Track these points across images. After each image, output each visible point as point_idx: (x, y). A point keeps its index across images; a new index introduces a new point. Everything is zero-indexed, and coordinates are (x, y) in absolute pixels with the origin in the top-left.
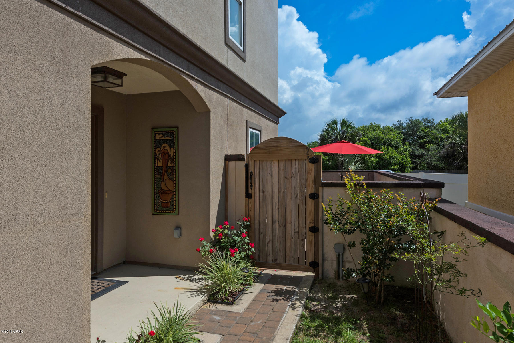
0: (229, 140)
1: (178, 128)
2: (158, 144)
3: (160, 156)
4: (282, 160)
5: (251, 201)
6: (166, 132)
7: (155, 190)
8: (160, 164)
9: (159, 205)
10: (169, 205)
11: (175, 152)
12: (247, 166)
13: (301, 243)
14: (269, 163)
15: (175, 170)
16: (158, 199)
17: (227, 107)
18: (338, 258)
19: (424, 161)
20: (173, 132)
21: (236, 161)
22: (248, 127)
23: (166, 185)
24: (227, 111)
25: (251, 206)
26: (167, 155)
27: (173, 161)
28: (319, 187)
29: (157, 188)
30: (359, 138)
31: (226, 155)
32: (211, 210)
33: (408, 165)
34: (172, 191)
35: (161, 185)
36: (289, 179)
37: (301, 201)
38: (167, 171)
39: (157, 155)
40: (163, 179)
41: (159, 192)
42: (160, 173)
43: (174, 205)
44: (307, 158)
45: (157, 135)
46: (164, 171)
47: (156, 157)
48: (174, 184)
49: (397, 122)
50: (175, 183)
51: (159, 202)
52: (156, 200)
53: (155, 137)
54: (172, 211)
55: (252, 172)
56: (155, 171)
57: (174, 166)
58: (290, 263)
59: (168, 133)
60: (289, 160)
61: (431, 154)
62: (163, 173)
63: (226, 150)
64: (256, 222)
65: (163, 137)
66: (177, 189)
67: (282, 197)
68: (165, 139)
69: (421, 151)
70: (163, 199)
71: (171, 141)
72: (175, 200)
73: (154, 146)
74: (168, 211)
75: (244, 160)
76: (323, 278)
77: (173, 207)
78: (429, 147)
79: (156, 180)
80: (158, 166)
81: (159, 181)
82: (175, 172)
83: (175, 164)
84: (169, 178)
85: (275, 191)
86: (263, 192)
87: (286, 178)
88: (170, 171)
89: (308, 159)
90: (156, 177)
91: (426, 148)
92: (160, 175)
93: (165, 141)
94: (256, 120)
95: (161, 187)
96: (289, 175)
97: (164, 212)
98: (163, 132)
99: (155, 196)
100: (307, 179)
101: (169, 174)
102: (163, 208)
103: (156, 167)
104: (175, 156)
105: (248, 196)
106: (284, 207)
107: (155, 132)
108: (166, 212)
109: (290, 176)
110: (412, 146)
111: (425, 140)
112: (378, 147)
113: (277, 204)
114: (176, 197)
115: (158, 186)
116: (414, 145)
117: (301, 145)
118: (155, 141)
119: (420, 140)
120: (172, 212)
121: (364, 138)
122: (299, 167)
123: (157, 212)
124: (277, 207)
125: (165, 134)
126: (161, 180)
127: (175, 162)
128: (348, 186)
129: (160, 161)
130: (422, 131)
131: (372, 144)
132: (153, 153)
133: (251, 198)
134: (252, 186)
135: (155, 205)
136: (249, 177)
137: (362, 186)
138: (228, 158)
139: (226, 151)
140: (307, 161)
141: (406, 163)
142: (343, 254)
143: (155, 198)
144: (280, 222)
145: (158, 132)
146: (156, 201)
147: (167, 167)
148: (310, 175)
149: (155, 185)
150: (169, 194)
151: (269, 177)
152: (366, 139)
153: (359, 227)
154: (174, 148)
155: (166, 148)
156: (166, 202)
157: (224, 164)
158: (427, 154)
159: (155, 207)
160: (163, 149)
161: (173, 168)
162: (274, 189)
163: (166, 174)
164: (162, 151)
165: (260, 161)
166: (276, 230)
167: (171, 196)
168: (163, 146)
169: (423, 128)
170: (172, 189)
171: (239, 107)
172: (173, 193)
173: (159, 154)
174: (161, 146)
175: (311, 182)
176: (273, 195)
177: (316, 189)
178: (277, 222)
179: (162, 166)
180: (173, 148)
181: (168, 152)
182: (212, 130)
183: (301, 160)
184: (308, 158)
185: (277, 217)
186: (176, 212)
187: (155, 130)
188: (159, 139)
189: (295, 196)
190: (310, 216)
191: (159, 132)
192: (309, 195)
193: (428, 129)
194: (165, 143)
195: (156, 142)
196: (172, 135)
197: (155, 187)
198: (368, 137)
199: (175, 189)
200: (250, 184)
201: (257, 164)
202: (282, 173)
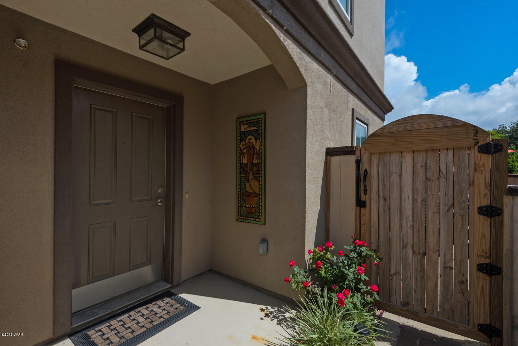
0: (331, 130)
1: (265, 114)
2: (242, 136)
3: (245, 151)
4: (421, 151)
5: (364, 211)
6: (251, 121)
7: (239, 191)
8: (245, 161)
9: (243, 210)
10: (254, 211)
11: (261, 145)
12: (358, 163)
13: (459, 288)
14: (395, 158)
15: (261, 168)
16: (243, 203)
17: (329, 86)
20: (259, 120)
21: (342, 156)
22: (355, 118)
23: (250, 186)
24: (330, 92)
25: (364, 219)
26: (252, 149)
27: (259, 157)
28: (504, 196)
29: (242, 189)
31: (327, 149)
32: (306, 222)
33: (515, 169)
34: (257, 193)
35: (245, 187)
36: (433, 181)
37: (460, 218)
38: (252, 169)
39: (241, 150)
40: (247, 180)
41: (243, 195)
42: (245, 171)
43: (259, 211)
44: (473, 146)
45: (242, 126)
46: (249, 168)
47: (241, 152)
48: (260, 185)
49: (499, 127)
50: (261, 183)
51: (244, 206)
52: (240, 203)
53: (240, 128)
54: (257, 218)
55: (366, 171)
56: (239, 169)
57: (260, 163)
58: (435, 315)
59: (253, 122)
60: (434, 150)
62: (248, 171)
63: (327, 142)
64: (373, 241)
65: (248, 128)
66: (263, 191)
67: (419, 209)
68: (250, 129)
70: (248, 204)
71: (256, 131)
72: (261, 206)
73: (239, 140)
74: (253, 218)
75: (354, 154)
77: (258, 214)
79: (240, 181)
80: (242, 164)
81: (244, 182)
82: (261, 170)
83: (261, 160)
84: (254, 177)
85: (407, 198)
86: (385, 199)
87: (427, 179)
88: (255, 169)
89: (477, 147)
90: (240, 176)
92: (245, 175)
93: (250, 133)
94: (363, 111)
95: (245, 189)
96: (433, 174)
97: (248, 220)
98: (248, 122)
99: (239, 199)
100: (474, 181)
101: (254, 172)
102: (248, 215)
103: (241, 164)
104: (261, 150)
105: (360, 204)
106: (422, 224)
107: (240, 122)
108: (251, 220)
109: (436, 176)
113: (411, 218)
114: (262, 202)
115: (243, 187)
117: (461, 124)
118: (239, 134)
120: (257, 220)
122: (456, 161)
123: (241, 218)
124: (410, 223)
125: (250, 123)
126: (245, 180)
127: (261, 157)
129: (245, 158)
132: (238, 147)
133: (364, 206)
134: (367, 190)
135: (239, 209)
136: (361, 178)
138: (330, 152)
139: (328, 144)
140: (474, 153)
141: (513, 166)
143: (239, 201)
144: (415, 246)
145: (242, 122)
146: (240, 205)
147: (252, 164)
148: (482, 174)
149: (239, 186)
150: (254, 197)
151: (395, 177)
154: (261, 140)
155: (251, 141)
156: (251, 208)
157: (325, 160)
159: (239, 212)
160: (248, 142)
161: (259, 165)
162: (405, 196)
163: (251, 173)
164: (247, 145)
165: (379, 153)
167: (256, 199)
168: (248, 138)
170: (257, 191)
171: (344, 91)
172: (259, 197)
173: (244, 149)
174: (246, 139)
175: (483, 186)
176: (403, 205)
177: (496, 199)
178: (409, 247)
179: (247, 163)
180: (259, 140)
181: (253, 145)
182: (309, 112)
183: (461, 148)
184: (475, 145)
185: (409, 239)
186: (262, 220)
187: (241, 120)
188: (243, 130)
189: (447, 208)
191: (244, 123)
192: (479, 208)
194: (250, 135)
195: (241, 135)
196: (259, 124)
197: (239, 189)
199: (261, 191)
200: (362, 188)
201: (375, 158)
202: (420, 172)
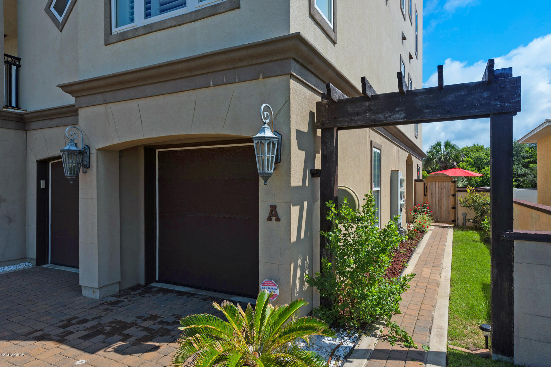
4: (440, 182)
12: (424, 184)
13: (448, 213)
14: (434, 183)
18: (464, 218)
19: (527, 180)
22: (418, 167)
25: (426, 199)
30: (463, 159)
31: (415, 180)
37: (448, 197)
55: (426, 186)
60: (443, 181)
61: (535, 173)
67: (440, 196)
69: (524, 170)
75: (423, 181)
76: (457, 226)
78: (532, 166)
86: (432, 194)
87: (441, 188)
91: (530, 168)
100: (451, 189)
105: (425, 195)
106: (440, 199)
109: (443, 188)
110: (516, 165)
111: (529, 160)
112: (482, 167)
113: (438, 198)
116: (517, 165)
119: (524, 160)
121: (468, 159)
122: (447, 184)
124: (438, 200)
128: (468, 191)
130: (525, 151)
131: (476, 163)
133: (426, 196)
136: (425, 188)
137: (474, 191)
140: (451, 182)
142: (466, 216)
144: (439, 205)
148: (452, 187)
151: (434, 188)
152: (470, 159)
153: (473, 205)
158: (529, 173)
162: (436, 193)
166: (437, 209)
169: (528, 149)
171: (416, 159)
176: (436, 195)
177: (455, 193)
183: (448, 182)
185: (437, 203)
189: (446, 195)
190: (452, 203)
192: (452, 195)
193: (532, 149)
198: (471, 158)
200: (426, 191)
201: (429, 183)
202: (440, 186)
